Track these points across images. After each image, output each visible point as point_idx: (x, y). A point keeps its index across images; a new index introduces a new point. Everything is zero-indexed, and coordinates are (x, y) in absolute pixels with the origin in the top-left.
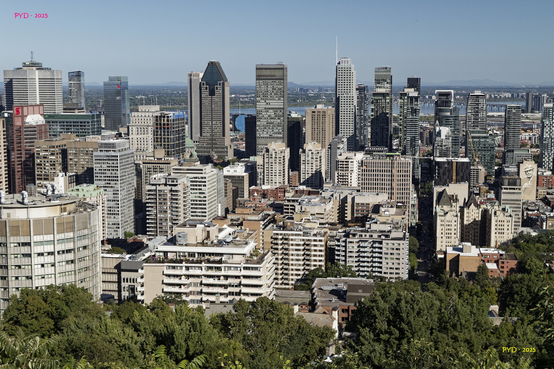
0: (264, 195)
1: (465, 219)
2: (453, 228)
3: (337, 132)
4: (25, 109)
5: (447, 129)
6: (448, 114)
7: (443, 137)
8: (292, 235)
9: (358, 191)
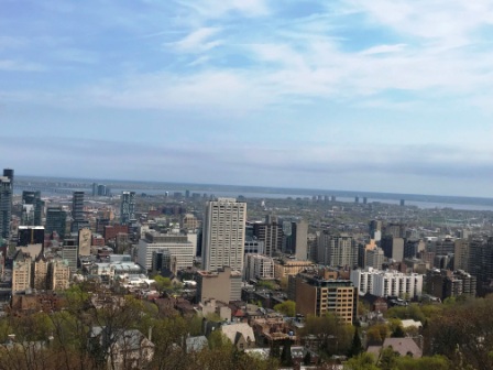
1: (35, 269)
2: (26, 276)
5: (31, 206)
6: (34, 195)
7: (28, 212)
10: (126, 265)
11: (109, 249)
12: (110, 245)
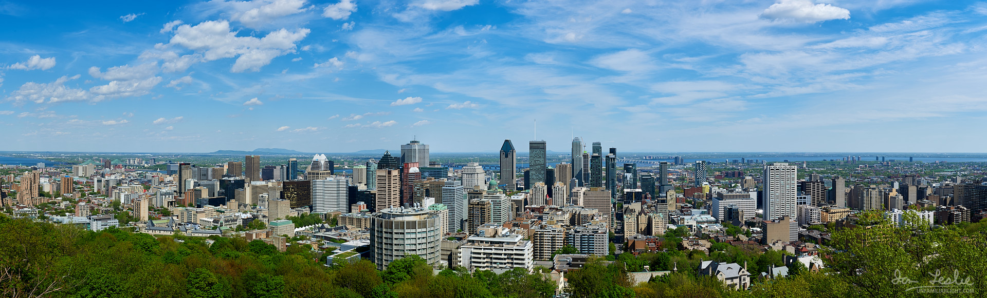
0: (533, 210)
1: (639, 221)
2: (633, 226)
3: (573, 177)
4: (409, 164)
5: (630, 174)
6: (631, 167)
7: (628, 179)
8: (546, 232)
9: (583, 208)
10: (705, 217)
11: (689, 205)
12: (689, 203)
